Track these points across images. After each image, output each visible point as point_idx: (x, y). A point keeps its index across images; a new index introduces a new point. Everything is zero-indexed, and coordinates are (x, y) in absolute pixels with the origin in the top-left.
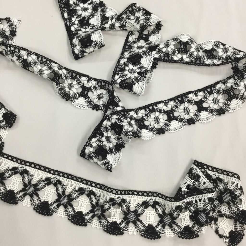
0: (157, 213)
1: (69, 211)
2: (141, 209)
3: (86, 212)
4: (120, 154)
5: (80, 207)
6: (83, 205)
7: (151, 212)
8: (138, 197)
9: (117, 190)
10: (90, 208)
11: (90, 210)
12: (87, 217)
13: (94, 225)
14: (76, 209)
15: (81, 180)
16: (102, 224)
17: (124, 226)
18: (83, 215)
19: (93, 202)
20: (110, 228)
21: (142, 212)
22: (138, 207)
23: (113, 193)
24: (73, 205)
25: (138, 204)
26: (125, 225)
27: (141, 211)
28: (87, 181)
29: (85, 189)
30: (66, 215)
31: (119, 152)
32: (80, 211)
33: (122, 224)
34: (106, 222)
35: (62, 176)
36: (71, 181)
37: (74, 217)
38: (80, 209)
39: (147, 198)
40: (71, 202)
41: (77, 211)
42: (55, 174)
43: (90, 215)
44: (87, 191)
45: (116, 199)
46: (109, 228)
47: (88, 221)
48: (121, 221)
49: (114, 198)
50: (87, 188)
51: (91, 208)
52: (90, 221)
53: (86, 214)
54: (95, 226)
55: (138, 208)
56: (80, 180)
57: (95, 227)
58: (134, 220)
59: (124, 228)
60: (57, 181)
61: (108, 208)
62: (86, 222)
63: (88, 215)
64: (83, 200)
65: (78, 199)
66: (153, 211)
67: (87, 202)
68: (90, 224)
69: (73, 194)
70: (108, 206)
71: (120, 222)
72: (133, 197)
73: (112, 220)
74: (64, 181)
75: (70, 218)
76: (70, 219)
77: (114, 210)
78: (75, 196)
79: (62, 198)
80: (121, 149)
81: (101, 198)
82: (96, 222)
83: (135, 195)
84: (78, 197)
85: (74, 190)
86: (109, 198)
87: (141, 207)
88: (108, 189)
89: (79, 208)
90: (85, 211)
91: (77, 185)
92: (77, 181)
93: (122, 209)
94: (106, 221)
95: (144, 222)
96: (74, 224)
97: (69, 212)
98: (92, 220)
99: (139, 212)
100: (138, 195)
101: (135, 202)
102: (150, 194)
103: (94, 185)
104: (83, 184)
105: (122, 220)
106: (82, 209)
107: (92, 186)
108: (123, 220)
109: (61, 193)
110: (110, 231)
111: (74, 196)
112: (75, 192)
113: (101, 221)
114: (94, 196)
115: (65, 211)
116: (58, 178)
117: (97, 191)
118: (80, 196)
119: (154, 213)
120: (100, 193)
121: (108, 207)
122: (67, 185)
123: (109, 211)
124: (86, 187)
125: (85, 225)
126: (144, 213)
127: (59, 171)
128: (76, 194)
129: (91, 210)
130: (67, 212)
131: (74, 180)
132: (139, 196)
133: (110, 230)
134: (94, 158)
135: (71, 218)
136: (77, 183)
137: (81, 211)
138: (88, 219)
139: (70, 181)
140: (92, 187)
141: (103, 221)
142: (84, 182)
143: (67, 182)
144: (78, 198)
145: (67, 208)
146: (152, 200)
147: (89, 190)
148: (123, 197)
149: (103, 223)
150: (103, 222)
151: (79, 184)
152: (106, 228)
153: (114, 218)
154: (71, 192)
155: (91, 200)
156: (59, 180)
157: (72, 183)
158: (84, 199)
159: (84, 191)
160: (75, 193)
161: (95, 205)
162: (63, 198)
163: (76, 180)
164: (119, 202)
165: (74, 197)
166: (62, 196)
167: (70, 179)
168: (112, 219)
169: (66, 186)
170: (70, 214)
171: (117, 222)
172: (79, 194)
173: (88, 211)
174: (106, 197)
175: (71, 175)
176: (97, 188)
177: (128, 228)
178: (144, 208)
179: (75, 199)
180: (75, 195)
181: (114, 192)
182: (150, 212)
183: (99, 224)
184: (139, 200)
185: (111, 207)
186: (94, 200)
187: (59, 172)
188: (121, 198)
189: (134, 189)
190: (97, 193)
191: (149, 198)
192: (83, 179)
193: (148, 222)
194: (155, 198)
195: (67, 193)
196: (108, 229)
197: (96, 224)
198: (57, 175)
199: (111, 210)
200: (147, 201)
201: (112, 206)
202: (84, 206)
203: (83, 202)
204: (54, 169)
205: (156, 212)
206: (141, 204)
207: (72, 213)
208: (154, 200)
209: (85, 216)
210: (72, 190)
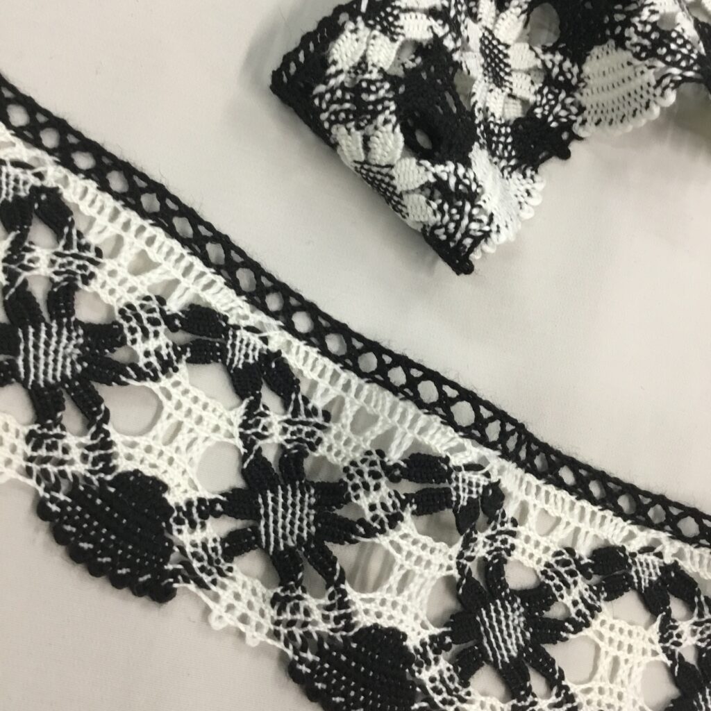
0: (665, 650)
1: (66, 450)
2: (575, 594)
3: (194, 496)
4: (527, 184)
5: (158, 446)
6: (182, 439)
7: (630, 633)
8: (577, 511)
9: (489, 406)
10: (228, 478)
11: (225, 487)
12: (186, 537)
13: (230, 608)
14: (120, 449)
15: (228, 258)
16: (291, 623)
17: (443, 681)
18: (166, 510)
19: (260, 443)
20: (343, 668)
21: (579, 613)
22: (558, 574)
23: (449, 420)
24: (107, 411)
25: (566, 556)
26: (446, 675)
27: (575, 603)
28: (264, 280)
29: (236, 327)
30: (28, 472)
31: (529, 172)
32: (148, 472)
33: (429, 663)
34: (326, 618)
35: (88, 174)
36: (146, 234)
37: (89, 506)
38: (152, 458)
39: (631, 536)
40: (103, 390)
41: (123, 465)
42: (37, 143)
43: (216, 529)
44: (246, 348)
45: (458, 469)
46: (335, 663)
47: (187, 565)
48: (432, 638)
49: (447, 460)
50: (249, 329)
51: (239, 483)
52: (202, 569)
53: (188, 514)
54: (231, 620)
55: (557, 581)
56: (214, 250)
57: (227, 630)
58: (514, 654)
59: (439, 692)
60: (36, 191)
61: (374, 518)
62: (174, 573)
63: (203, 526)
64: (196, 400)
65: (165, 382)
66: (646, 628)
67: (224, 426)
68: (201, 594)
69: (133, 331)
70: (384, 506)
71: (423, 644)
72: (547, 493)
73: (379, 615)
74: (92, 212)
75: (53, 500)
76: (54, 508)
77: (415, 542)
78: (147, 354)
79: (37, 335)
80: (543, 160)
81: (334, 428)
82: (246, 595)
83: (560, 484)
84: (168, 366)
85: (154, 304)
86: (407, 444)
87: (579, 578)
88: (412, 383)
89: (149, 449)
90: (185, 485)
91: (185, 282)
92: (194, 253)
93: (461, 556)
94: (329, 608)
95: (574, 689)
96: (76, 556)
97: (58, 454)
98: (224, 566)
99: (555, 612)
100: (580, 491)
101: (548, 533)
102: (655, 513)
103: (302, 322)
104: (231, 293)
105: (436, 631)
106: (171, 461)
107: (289, 327)
108: (443, 635)
109: (39, 291)
110: (336, 687)
111: (140, 348)
112: (154, 322)
113: (288, 599)
114: (286, 407)
115: (28, 440)
116: (54, 174)
117: (314, 376)
118: (182, 366)
119: (649, 647)
120: (335, 391)
121: (380, 513)
122: (105, 251)
123: (382, 541)
124: (246, 318)
125: (160, 593)
126: (588, 625)
127: (78, 134)
128: (162, 341)
129: (235, 491)
130: (43, 452)
131: (171, 232)
132: (585, 503)
133: (340, 682)
134: (386, 122)
135: (62, 504)
136: (191, 266)
137: (154, 479)
138: (194, 555)
139: (141, 229)
140: (288, 336)
141: (311, 602)
142: (245, 277)
143: (115, 229)
144: (164, 372)
145: (57, 422)
146: (660, 555)
147: (260, 344)
148: (501, 471)
149: (300, 616)
150: (307, 612)
151: (202, 274)
152: (309, 656)
153: (394, 604)
154: (122, 312)
155: (257, 423)
156: (54, 193)
157: (152, 253)
158: (203, 398)
159: (223, 345)
160: (151, 329)
161: (275, 467)
162: (49, 334)
163: (184, 242)
164: (470, 500)
165: (134, 354)
166: (45, 315)
167: (144, 214)
168: (383, 602)
169: (99, 252)
170: (63, 474)
171: (405, 637)
172: (184, 348)
173: (208, 496)
174: (388, 436)
175: (159, 190)
176: (325, 352)
177: (462, 700)
178: (597, 593)
179: (141, 376)
180: (152, 344)
181: (464, 414)
182: (627, 628)
183: (271, 612)
184: (577, 530)
185: (407, 515)
186: (276, 429)
187: (72, 139)
188: (487, 475)
189: (567, 449)
190: (314, 385)
191: (643, 537)
192: (241, 252)
193: (601, 691)
194: (678, 544)
195: (87, 311)
196: (320, 672)
197: (241, 608)
198: (50, 152)
199: (394, 535)
200: (623, 549)
201: (413, 513)
202: (190, 445)
203: (194, 416)
204: (43, 102)
205: (662, 640)
206: (586, 560)
207: (80, 468)
208: (668, 560)
209: (179, 521)
210: (136, 304)
